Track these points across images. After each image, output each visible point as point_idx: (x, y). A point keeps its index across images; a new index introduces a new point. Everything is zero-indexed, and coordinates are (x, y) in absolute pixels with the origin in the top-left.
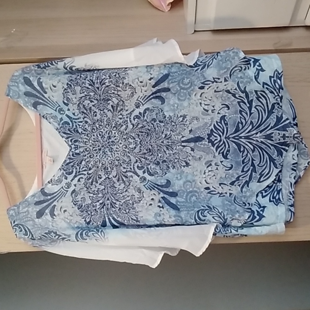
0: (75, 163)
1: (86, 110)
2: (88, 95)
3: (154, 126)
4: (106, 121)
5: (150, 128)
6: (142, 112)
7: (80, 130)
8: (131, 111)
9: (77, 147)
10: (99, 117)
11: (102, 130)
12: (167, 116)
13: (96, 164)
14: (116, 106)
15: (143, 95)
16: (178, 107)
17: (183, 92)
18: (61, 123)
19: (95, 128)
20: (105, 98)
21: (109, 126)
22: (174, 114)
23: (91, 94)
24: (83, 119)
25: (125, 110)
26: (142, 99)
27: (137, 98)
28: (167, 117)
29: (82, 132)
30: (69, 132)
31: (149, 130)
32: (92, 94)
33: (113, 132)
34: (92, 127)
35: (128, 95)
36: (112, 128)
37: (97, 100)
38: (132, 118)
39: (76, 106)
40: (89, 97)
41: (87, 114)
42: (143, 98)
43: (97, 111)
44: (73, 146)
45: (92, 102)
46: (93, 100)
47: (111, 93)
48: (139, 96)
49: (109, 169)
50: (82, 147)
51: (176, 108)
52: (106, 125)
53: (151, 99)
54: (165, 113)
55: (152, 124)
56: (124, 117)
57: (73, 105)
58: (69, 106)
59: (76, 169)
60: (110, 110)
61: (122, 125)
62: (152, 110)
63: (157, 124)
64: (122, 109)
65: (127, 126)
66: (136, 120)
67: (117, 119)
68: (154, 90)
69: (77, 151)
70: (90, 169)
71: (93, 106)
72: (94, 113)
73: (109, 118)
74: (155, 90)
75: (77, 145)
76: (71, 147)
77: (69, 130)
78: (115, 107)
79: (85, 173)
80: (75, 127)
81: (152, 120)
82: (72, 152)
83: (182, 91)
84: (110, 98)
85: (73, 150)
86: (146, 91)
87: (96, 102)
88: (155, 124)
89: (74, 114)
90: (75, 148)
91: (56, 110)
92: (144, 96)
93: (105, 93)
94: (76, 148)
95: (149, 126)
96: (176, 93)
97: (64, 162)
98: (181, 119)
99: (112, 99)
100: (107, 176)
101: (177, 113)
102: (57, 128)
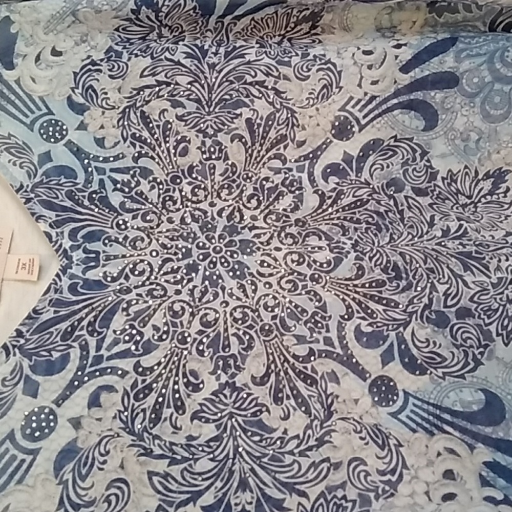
0: (81, 320)
1: (150, 130)
2: (168, 84)
3: (396, 204)
4: (221, 175)
5: (382, 209)
6: (355, 153)
7: (116, 199)
8: (315, 146)
9: (97, 259)
10: (194, 156)
11: (204, 206)
12: (443, 173)
13: (174, 325)
14: (263, 123)
15: (366, 94)
16: (481, 143)
17: (500, 92)
18: (40, 172)
19: (177, 195)
20: (227, 97)
21: (230, 194)
22: (466, 167)
23: (179, 79)
24: (136, 160)
25: (293, 141)
26: (358, 107)
27: (343, 103)
28: (439, 177)
29: (122, 204)
30: (68, 203)
31: (378, 213)
32: (183, 80)
33: (247, 214)
34: (168, 191)
35: (310, 94)
36: (245, 199)
37: (198, 101)
38: (318, 171)
39: (115, 115)
40: (169, 89)
41: (149, 145)
42: (363, 103)
43: (191, 134)
44: (78, 255)
45: (176, 104)
46: (183, 100)
47: (251, 84)
48: (351, 98)
49: (235, 348)
50: (116, 257)
51: (472, 145)
52: (222, 187)
53: (390, 110)
54: (434, 163)
55: (390, 197)
56: (288, 165)
57: (103, 113)
58: (86, 114)
59: (84, 348)
60: (241, 138)
61: (281, 194)
62: (390, 148)
63: (406, 197)
64: (284, 137)
65: (300, 198)
66: (333, 179)
67: (265, 172)
68: (405, 79)
69: (95, 274)
70: (148, 348)
71: (180, 118)
72: (178, 142)
73: (233, 165)
74: (407, 83)
75: (98, 253)
76: (70, 258)
77: (70, 196)
78: (259, 125)
79: (127, 364)
80: (95, 187)
81: (388, 185)
82: (72, 277)
83: (497, 86)
84: (246, 100)
85: (76, 270)
86: (374, 83)
87: (191, 106)
88: (400, 197)
89: (100, 142)
90: (85, 261)
91: (31, 127)
92: (367, 98)
93: (232, 82)
94: (92, 260)
95: (378, 202)
96: (477, 94)
97: (29, 317)
98: (487, 185)
99: (252, 101)
100: (224, 378)
101: (476, 163)
102: (22, 186)
